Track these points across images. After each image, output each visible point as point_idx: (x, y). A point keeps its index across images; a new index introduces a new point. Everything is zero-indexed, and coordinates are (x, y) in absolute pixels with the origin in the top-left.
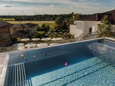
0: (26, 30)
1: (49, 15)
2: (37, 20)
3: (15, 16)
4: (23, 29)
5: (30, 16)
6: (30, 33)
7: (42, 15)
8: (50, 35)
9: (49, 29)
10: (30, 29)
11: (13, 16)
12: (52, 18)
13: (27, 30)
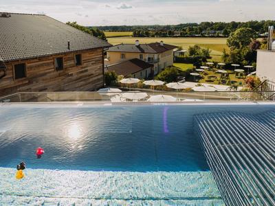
0: (147, 58)
1: (216, 23)
2: (183, 36)
3: (136, 26)
4: (141, 56)
5: (168, 27)
6: (156, 65)
7: (196, 25)
8: (206, 74)
9: (208, 60)
10: (156, 57)
11: (132, 27)
12: (222, 31)
13: (149, 58)
